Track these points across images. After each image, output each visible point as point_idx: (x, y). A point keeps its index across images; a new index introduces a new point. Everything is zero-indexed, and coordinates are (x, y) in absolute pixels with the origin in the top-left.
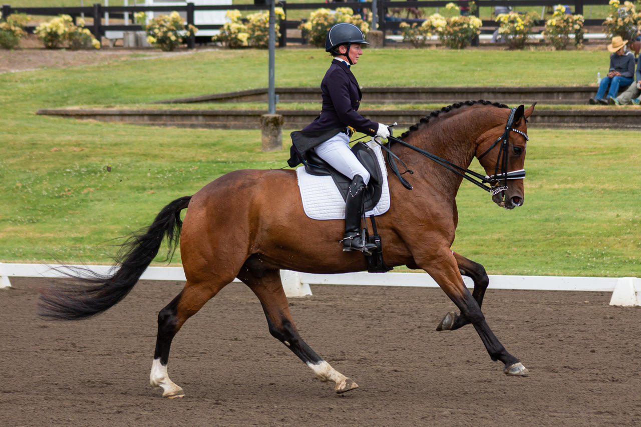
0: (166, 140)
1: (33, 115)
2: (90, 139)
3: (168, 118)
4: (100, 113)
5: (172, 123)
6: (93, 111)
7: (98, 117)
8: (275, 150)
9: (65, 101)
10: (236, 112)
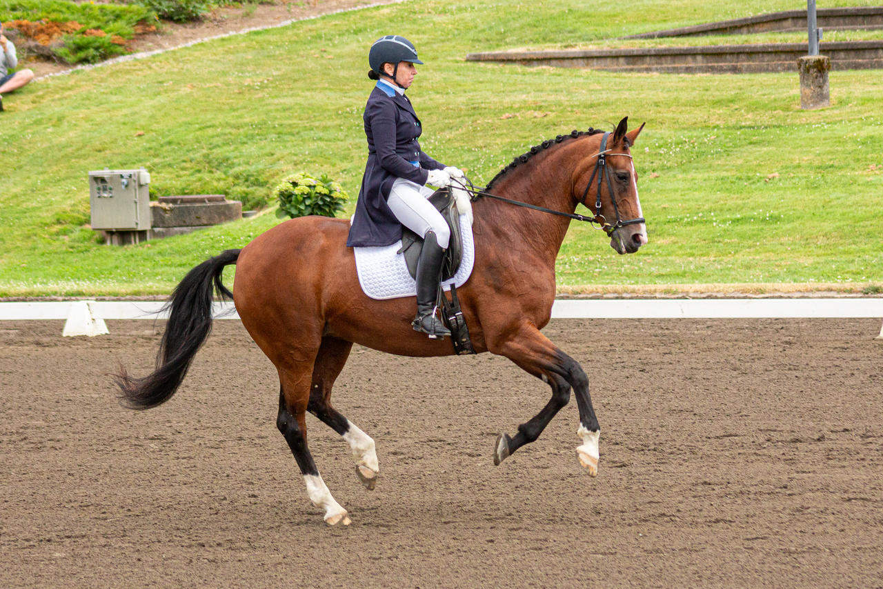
0: (662, 96)
1: (461, 61)
2: (552, 98)
3: (654, 60)
4: (557, 56)
5: (659, 66)
6: (546, 53)
7: (554, 62)
8: (820, 107)
9: (501, 39)
10: (750, 48)
